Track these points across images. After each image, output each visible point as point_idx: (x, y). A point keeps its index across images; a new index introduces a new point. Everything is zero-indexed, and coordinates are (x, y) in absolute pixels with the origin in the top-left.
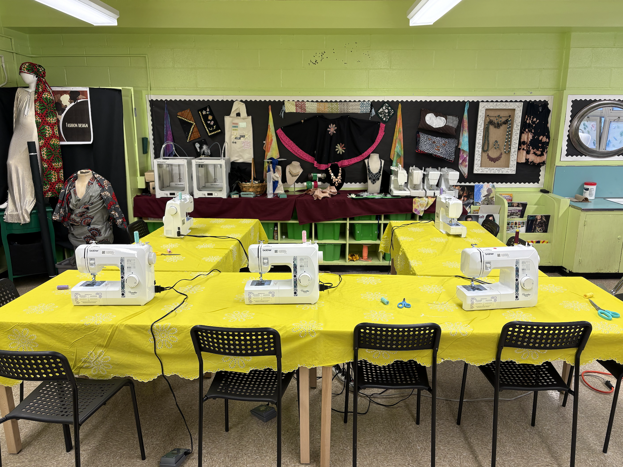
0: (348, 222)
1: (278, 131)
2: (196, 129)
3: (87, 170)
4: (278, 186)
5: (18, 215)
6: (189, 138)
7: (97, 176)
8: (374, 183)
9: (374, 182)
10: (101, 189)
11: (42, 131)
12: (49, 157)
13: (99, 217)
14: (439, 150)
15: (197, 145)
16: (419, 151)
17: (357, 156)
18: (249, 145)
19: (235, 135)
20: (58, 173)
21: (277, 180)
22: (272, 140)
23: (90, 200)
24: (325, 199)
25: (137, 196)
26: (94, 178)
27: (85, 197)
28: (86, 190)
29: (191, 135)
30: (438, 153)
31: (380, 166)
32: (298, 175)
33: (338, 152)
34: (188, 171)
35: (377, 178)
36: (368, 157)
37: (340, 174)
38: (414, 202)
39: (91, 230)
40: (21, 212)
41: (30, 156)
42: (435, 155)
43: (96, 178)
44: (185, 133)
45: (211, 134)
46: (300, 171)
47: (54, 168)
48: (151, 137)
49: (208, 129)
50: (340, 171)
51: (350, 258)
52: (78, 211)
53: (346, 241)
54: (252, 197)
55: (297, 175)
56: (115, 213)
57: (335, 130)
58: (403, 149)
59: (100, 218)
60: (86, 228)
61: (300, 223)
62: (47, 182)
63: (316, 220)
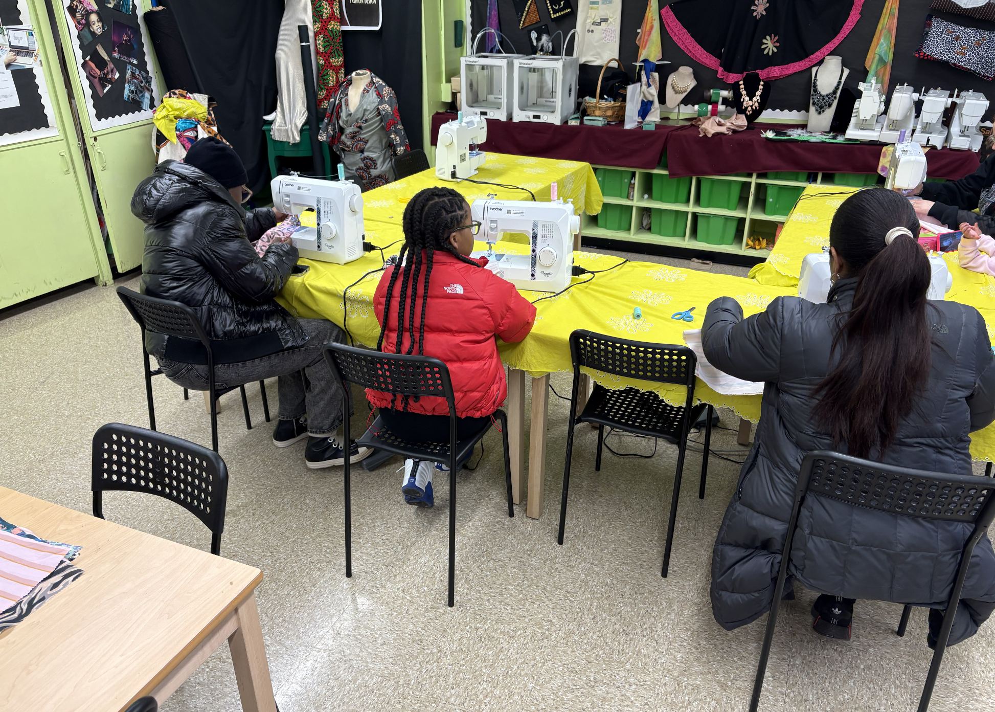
0: (754, 180)
1: (663, 11)
2: (533, 8)
3: (364, 71)
4: (653, 110)
5: (287, 131)
6: (522, 22)
7: (376, 79)
8: (820, 113)
9: (821, 109)
10: (379, 100)
11: (318, 9)
12: (326, 49)
13: (375, 141)
14: (964, 54)
15: (534, 35)
16: (922, 54)
17: (800, 59)
18: (613, 35)
19: (593, 17)
20: (337, 73)
21: (651, 100)
22: (652, 27)
23: (364, 115)
24: (719, 136)
25: (437, 113)
26: (372, 83)
27: (357, 110)
28: (360, 100)
29: (526, 16)
30: (961, 61)
31: (837, 80)
32: (686, 91)
33: (766, 52)
34: (508, 77)
35: (827, 104)
36: (820, 63)
37: (758, 93)
38: (884, 152)
39: (364, 160)
40: (290, 126)
41: (302, 46)
42: (955, 64)
43: (374, 83)
44: (518, 14)
45: (555, 16)
46: (691, 83)
47: (332, 66)
48: (468, 21)
49: (552, 8)
50: (761, 87)
51: (750, 243)
52: (349, 130)
53: (746, 213)
54: (600, 125)
55: (684, 92)
56: (395, 137)
57: (765, 10)
58: (892, 50)
59: (377, 142)
60: (358, 156)
61: (672, 175)
62: (322, 86)
63: (700, 172)
